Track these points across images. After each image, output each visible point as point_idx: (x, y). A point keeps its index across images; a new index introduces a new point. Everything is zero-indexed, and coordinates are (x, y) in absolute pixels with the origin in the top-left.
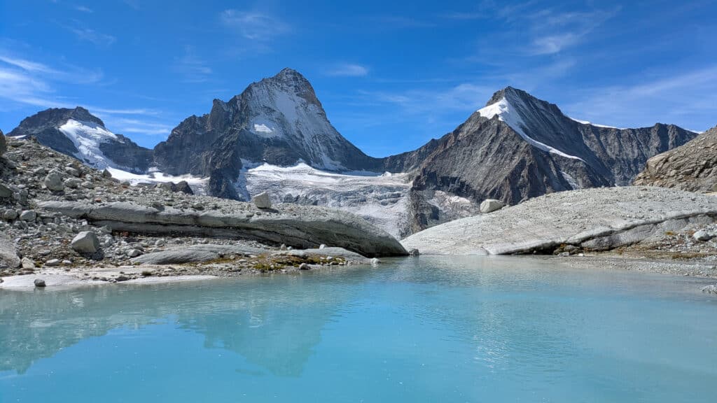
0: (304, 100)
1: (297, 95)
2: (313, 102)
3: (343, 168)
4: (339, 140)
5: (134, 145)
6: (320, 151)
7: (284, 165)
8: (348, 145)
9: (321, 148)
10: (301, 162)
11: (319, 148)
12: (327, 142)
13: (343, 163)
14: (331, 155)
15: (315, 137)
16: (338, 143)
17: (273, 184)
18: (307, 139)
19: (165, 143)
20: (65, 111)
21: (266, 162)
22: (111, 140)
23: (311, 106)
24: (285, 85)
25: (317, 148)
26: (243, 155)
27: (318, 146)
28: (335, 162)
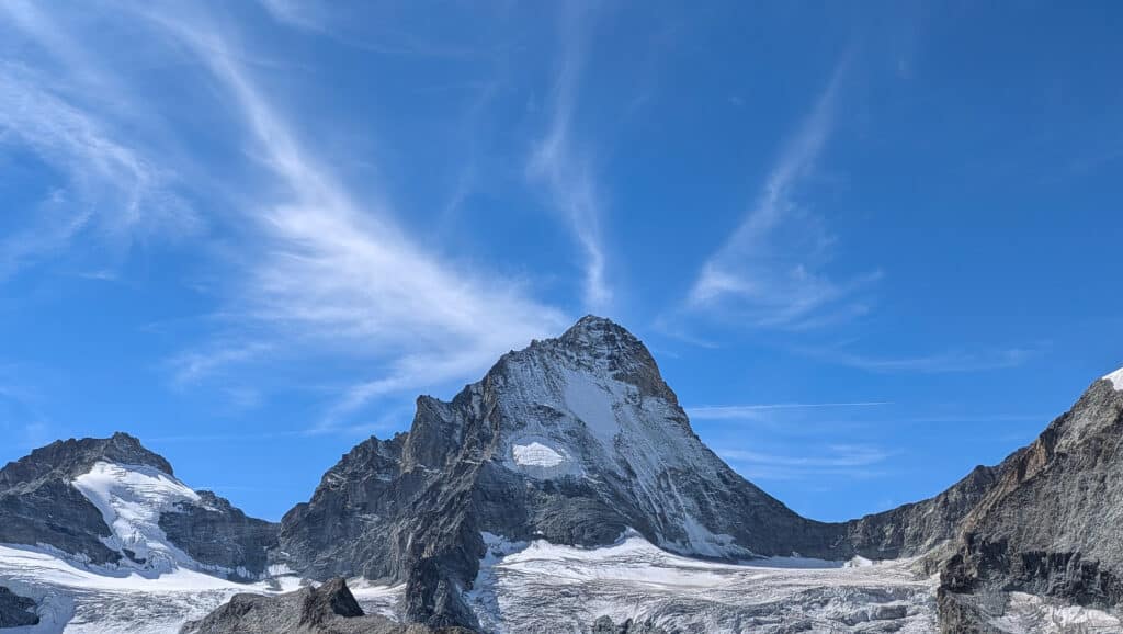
0: (634, 388)
1: (616, 377)
2: (655, 393)
3: (741, 550)
4: (726, 481)
5: (237, 515)
6: (679, 509)
7: (590, 544)
8: (752, 493)
9: (682, 503)
10: (631, 536)
11: (677, 502)
12: (696, 488)
13: (740, 538)
14: (707, 519)
15: (664, 475)
16: (724, 489)
17: (564, 591)
18: (644, 481)
19: (306, 505)
20: (90, 443)
21: (545, 537)
22: (187, 505)
23: (650, 403)
24: (585, 356)
25: (671, 503)
26: (489, 523)
27: (672, 496)
28: (719, 537)
